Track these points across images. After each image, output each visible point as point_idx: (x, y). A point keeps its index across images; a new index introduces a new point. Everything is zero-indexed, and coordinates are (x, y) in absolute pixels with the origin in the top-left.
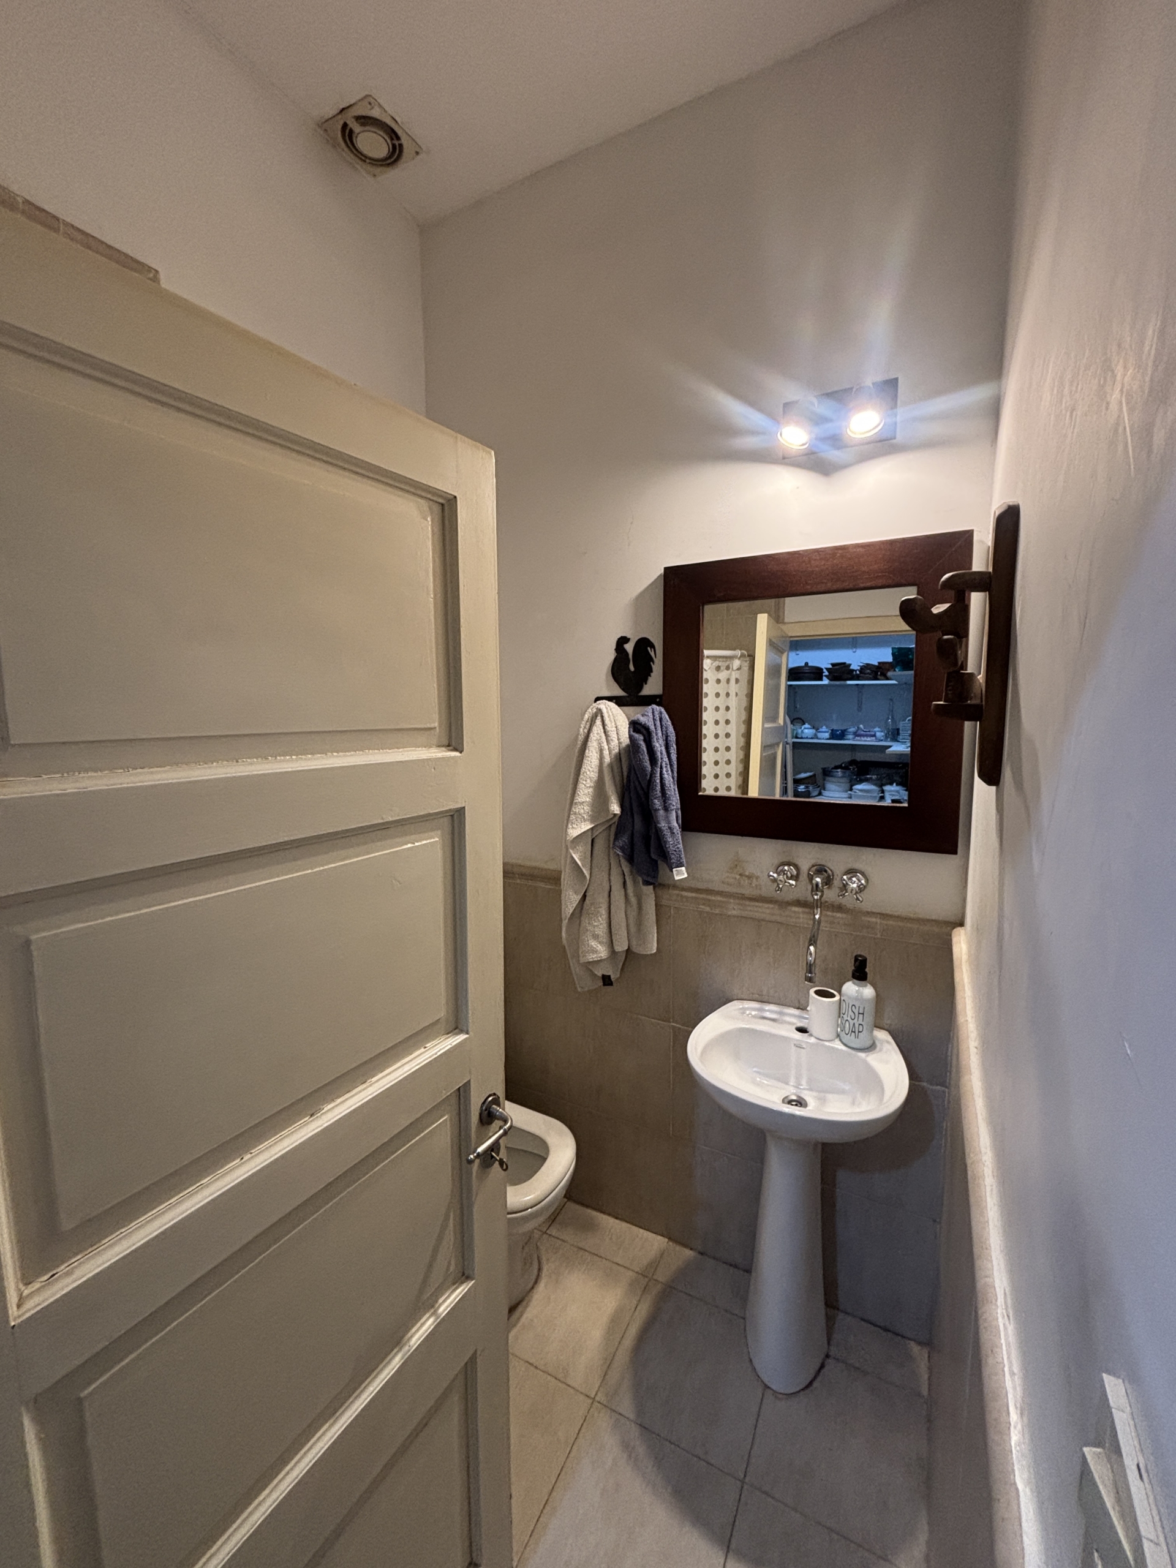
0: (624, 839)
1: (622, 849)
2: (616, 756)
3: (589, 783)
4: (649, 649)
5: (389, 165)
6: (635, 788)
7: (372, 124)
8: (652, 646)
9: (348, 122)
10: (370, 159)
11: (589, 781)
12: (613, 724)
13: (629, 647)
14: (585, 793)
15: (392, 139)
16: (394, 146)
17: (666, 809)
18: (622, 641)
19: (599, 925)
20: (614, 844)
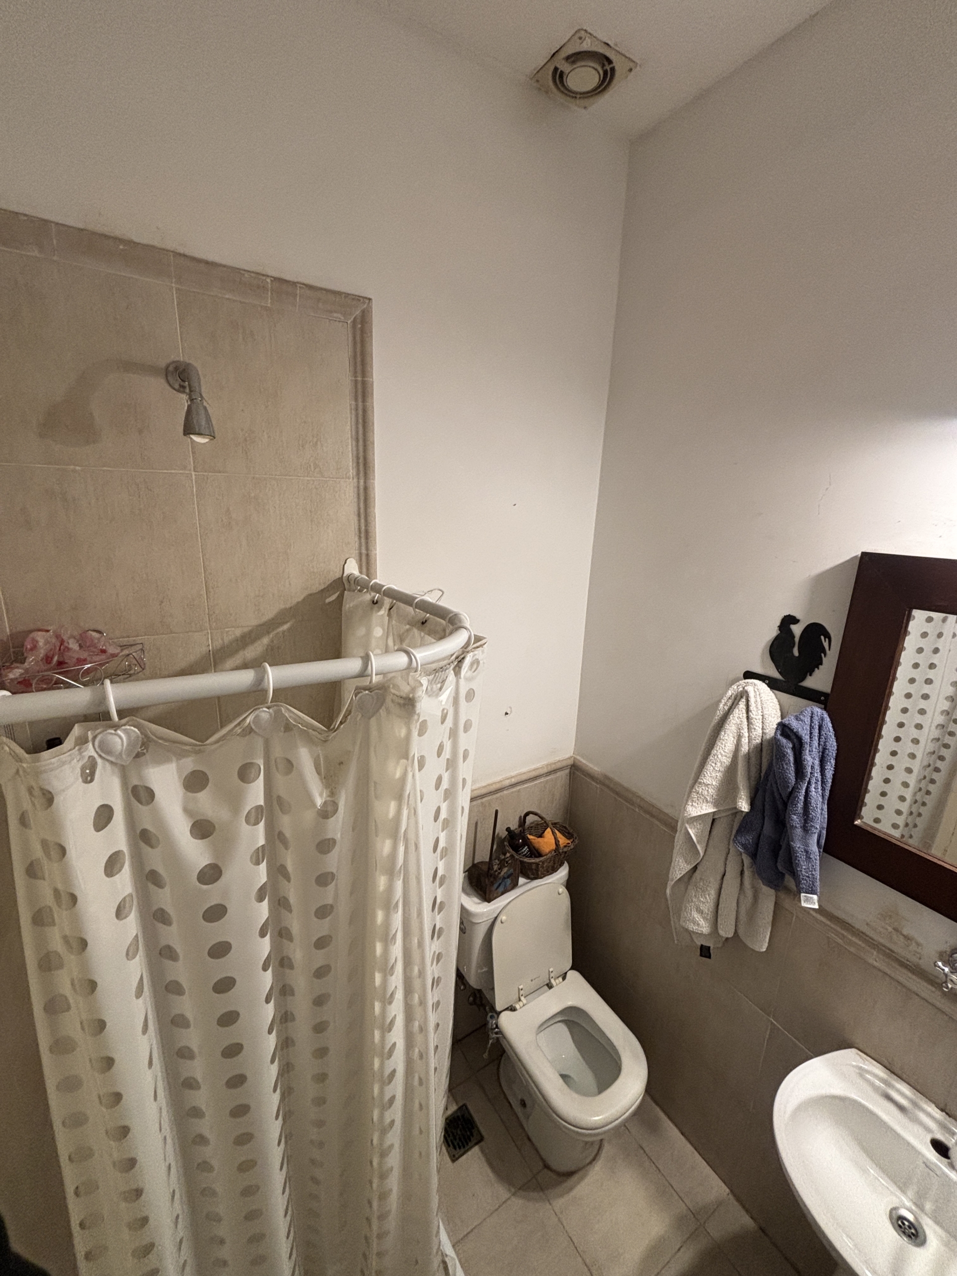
0: (749, 838)
1: (744, 846)
2: (756, 747)
3: (718, 767)
4: (822, 637)
5: (599, 92)
6: (773, 793)
7: (583, 59)
8: (828, 636)
9: (558, 66)
10: (581, 94)
11: (719, 764)
12: (760, 712)
13: (797, 630)
14: (713, 776)
15: (603, 66)
16: (605, 73)
17: (806, 829)
18: (788, 621)
19: (707, 901)
20: (735, 836)
